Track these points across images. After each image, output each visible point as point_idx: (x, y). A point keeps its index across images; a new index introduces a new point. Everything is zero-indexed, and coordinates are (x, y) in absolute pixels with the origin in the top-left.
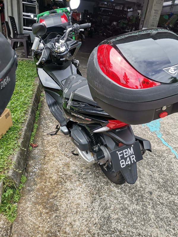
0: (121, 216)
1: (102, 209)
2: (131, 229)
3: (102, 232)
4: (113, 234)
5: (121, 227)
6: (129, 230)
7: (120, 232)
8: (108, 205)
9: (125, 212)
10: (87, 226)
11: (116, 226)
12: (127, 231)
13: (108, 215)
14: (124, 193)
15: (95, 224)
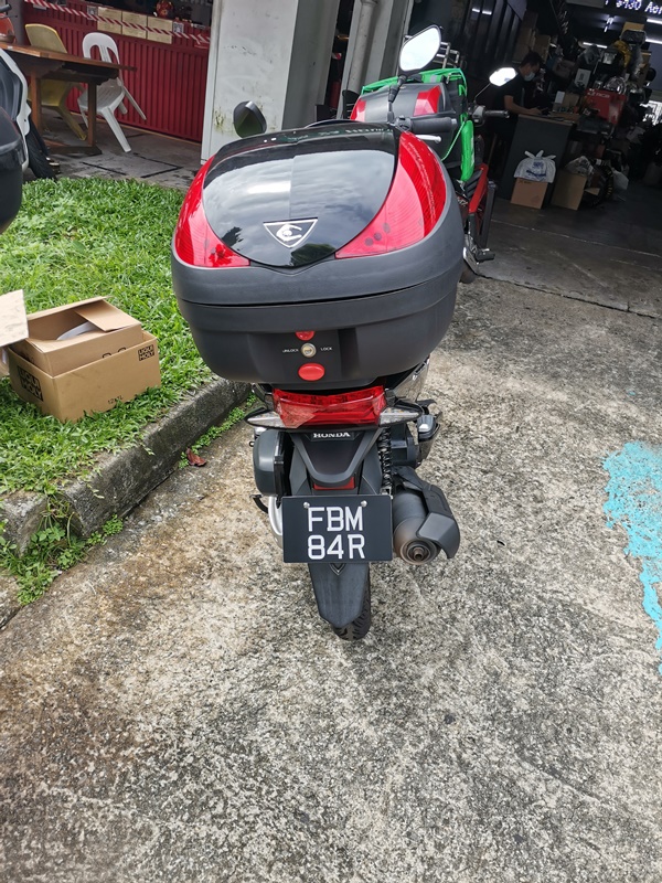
0: (297, 726)
1: (258, 682)
2: (298, 770)
3: (212, 732)
4: (238, 753)
5: (274, 750)
6: (290, 769)
7: (262, 759)
8: (283, 682)
9: (316, 723)
10: (185, 698)
11: (260, 739)
12: (283, 769)
13: (261, 702)
14: (355, 676)
15: (206, 706)
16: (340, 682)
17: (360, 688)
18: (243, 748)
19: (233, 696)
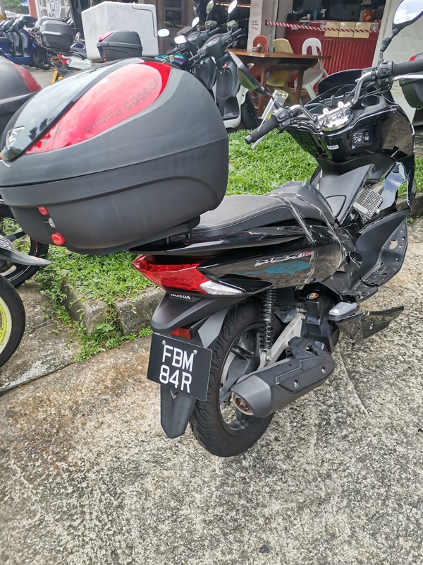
4: (111, 495)
5: (131, 505)
7: (120, 506)
11: (129, 493)
12: (128, 520)
13: (146, 471)
16: (205, 482)
17: (215, 493)
18: (116, 494)
19: (134, 459)
